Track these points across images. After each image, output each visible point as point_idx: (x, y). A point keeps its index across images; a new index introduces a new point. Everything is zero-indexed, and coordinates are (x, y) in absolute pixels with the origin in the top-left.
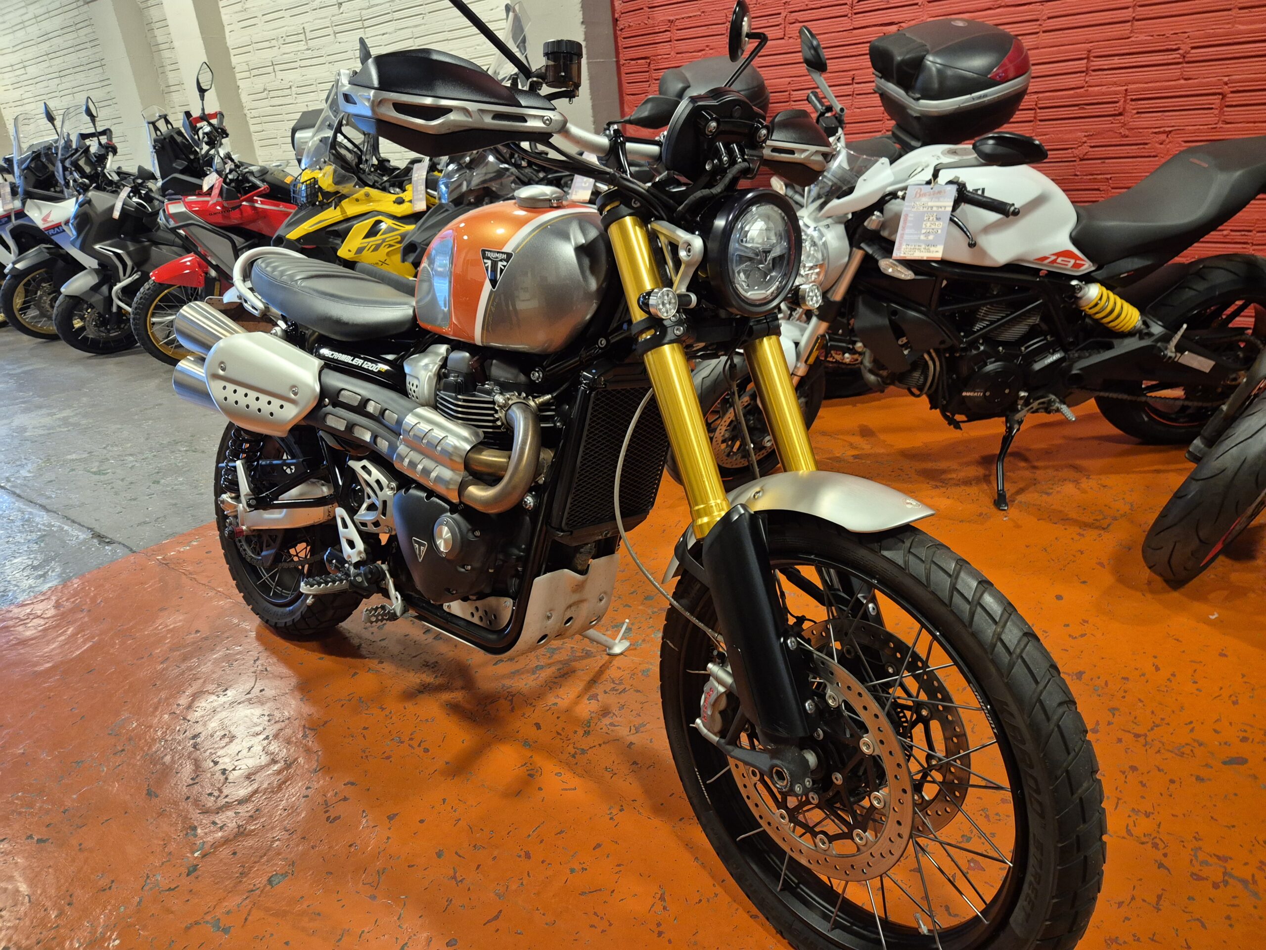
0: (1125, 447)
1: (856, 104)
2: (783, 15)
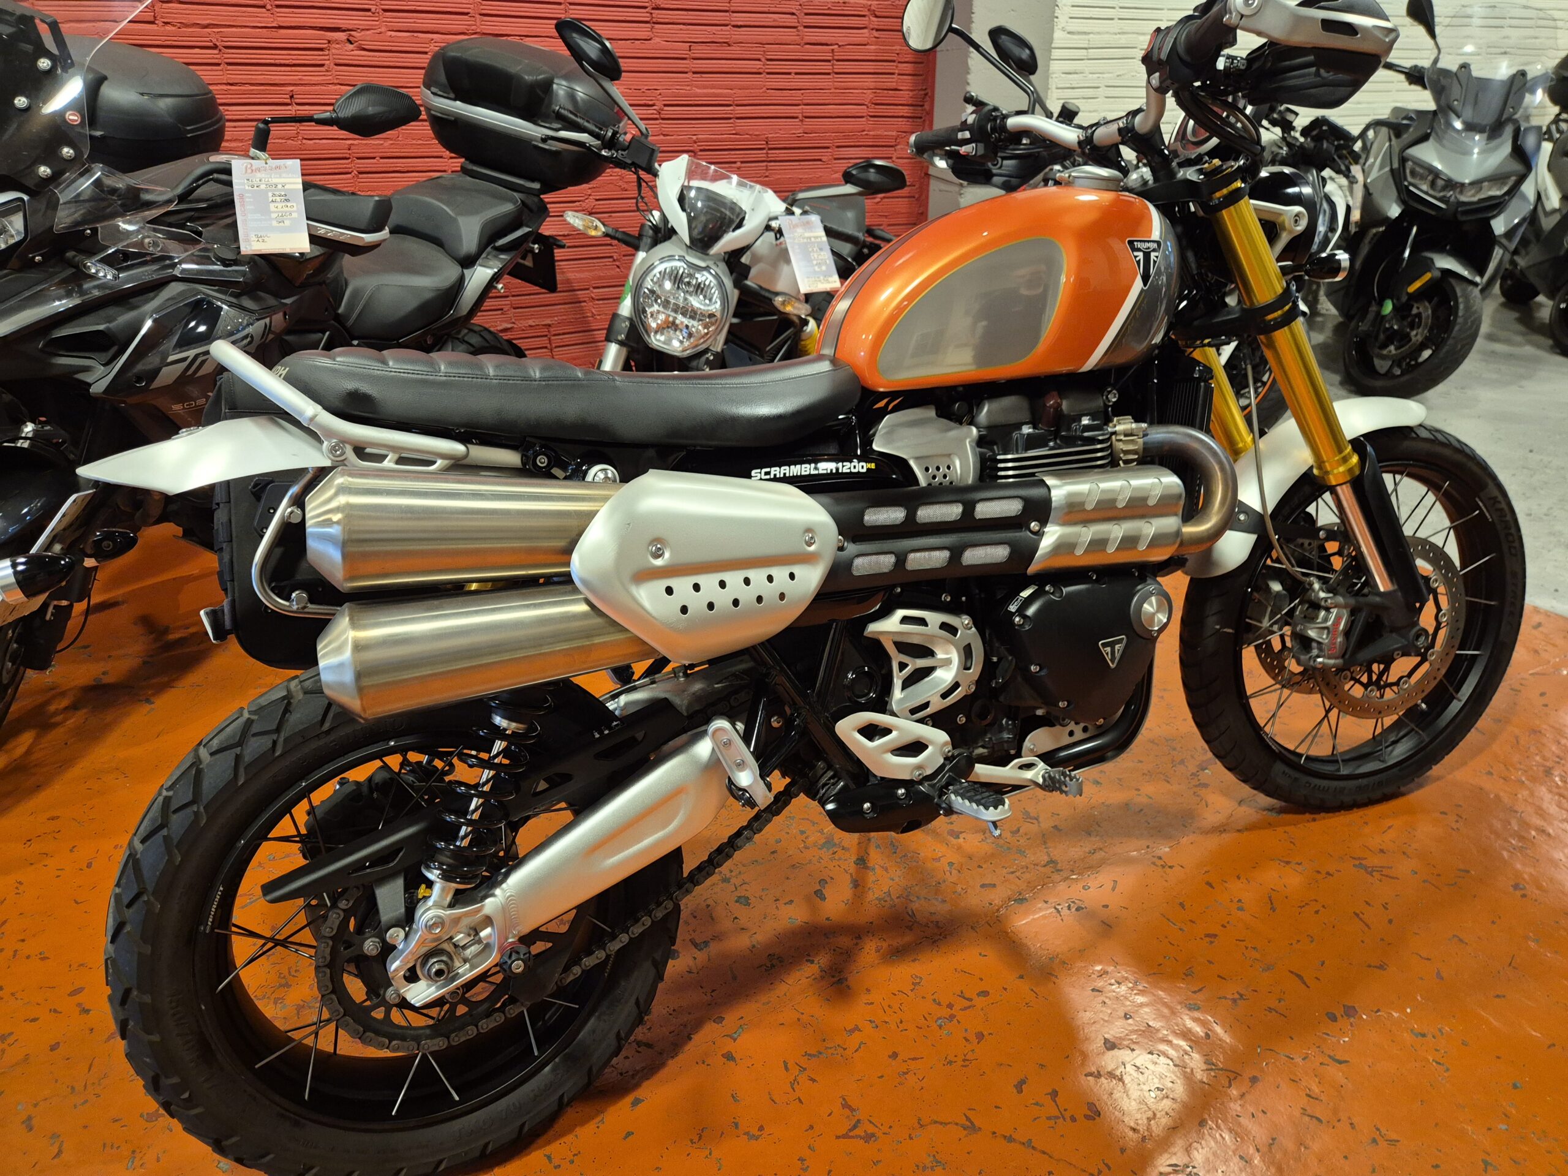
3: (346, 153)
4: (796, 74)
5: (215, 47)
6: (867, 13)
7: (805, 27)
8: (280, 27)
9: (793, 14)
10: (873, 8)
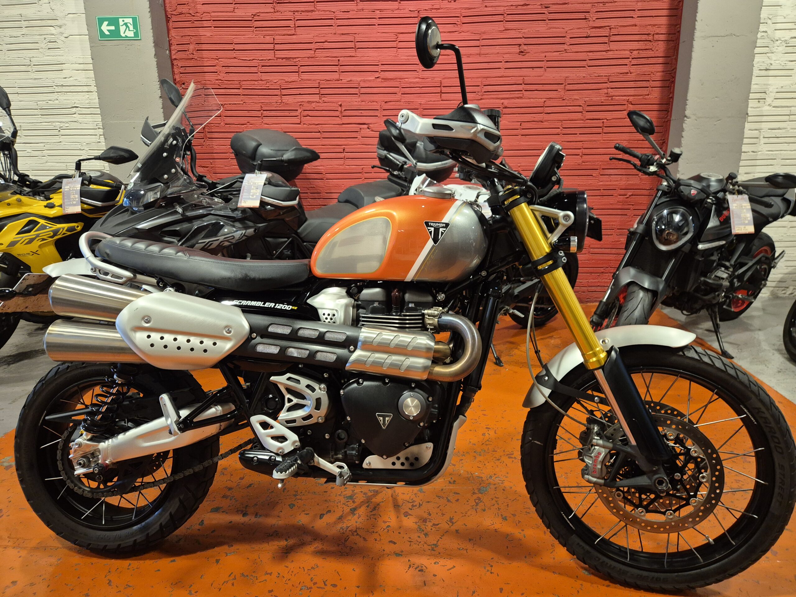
0: (516, 331)
1: (347, 163)
2: (299, 111)
3: (360, 171)
4: (580, 134)
5: (319, 132)
6: (626, 103)
7: (587, 112)
8: (343, 124)
9: (580, 106)
10: (630, 100)
